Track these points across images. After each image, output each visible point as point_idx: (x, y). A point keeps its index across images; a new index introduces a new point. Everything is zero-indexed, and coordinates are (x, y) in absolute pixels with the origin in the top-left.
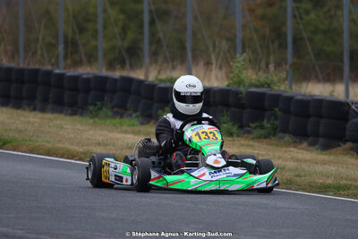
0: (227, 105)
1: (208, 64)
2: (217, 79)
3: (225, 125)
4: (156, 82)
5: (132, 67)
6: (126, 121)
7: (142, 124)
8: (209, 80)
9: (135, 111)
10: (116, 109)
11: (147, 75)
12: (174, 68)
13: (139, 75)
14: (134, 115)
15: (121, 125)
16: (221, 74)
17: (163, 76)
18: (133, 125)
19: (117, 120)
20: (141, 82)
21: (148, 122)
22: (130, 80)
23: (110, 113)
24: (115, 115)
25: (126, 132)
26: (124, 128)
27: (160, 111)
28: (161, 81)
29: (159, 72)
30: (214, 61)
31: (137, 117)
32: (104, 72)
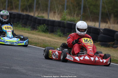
0: (60, 26)
1: (55, 13)
2: (57, 18)
3: (59, 33)
4: (37, 17)
5: (30, 12)
6: (26, 29)
7: (31, 30)
8: (55, 18)
9: (30, 26)
10: (23, 25)
11: (34, 15)
12: (43, 13)
13: (32, 14)
14: (29, 27)
15: (24, 30)
16: (59, 16)
17: (40, 15)
18: (28, 30)
19: (23, 28)
20: (32, 17)
21: (33, 30)
22: (28, 16)
23: (21, 26)
24: (23, 26)
25: (26, 32)
26: (25, 31)
27: (38, 27)
28: (39, 17)
29: (38, 14)
30: (57, 12)
31: (30, 28)
32: (20, 12)
